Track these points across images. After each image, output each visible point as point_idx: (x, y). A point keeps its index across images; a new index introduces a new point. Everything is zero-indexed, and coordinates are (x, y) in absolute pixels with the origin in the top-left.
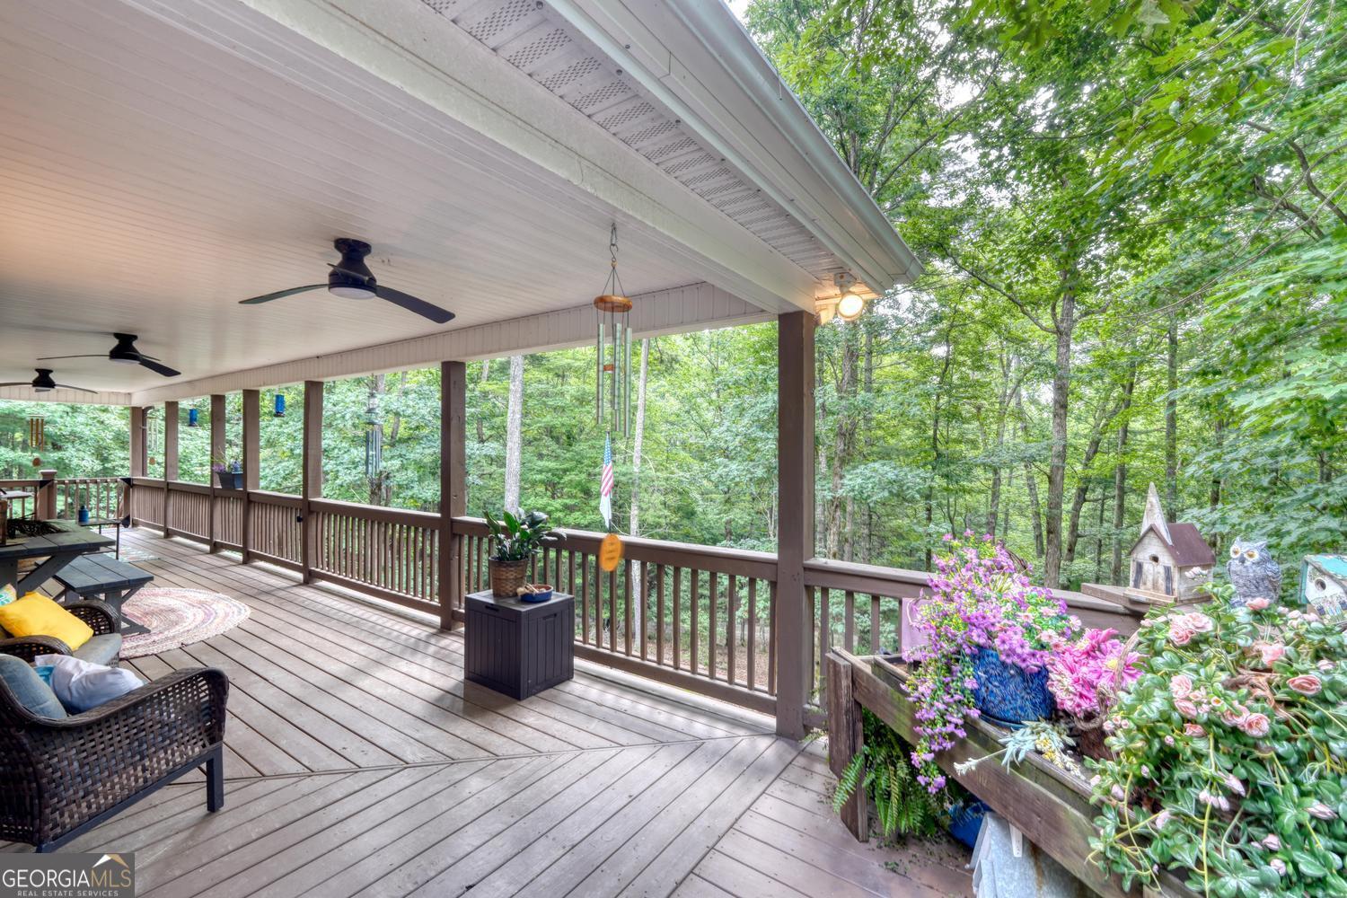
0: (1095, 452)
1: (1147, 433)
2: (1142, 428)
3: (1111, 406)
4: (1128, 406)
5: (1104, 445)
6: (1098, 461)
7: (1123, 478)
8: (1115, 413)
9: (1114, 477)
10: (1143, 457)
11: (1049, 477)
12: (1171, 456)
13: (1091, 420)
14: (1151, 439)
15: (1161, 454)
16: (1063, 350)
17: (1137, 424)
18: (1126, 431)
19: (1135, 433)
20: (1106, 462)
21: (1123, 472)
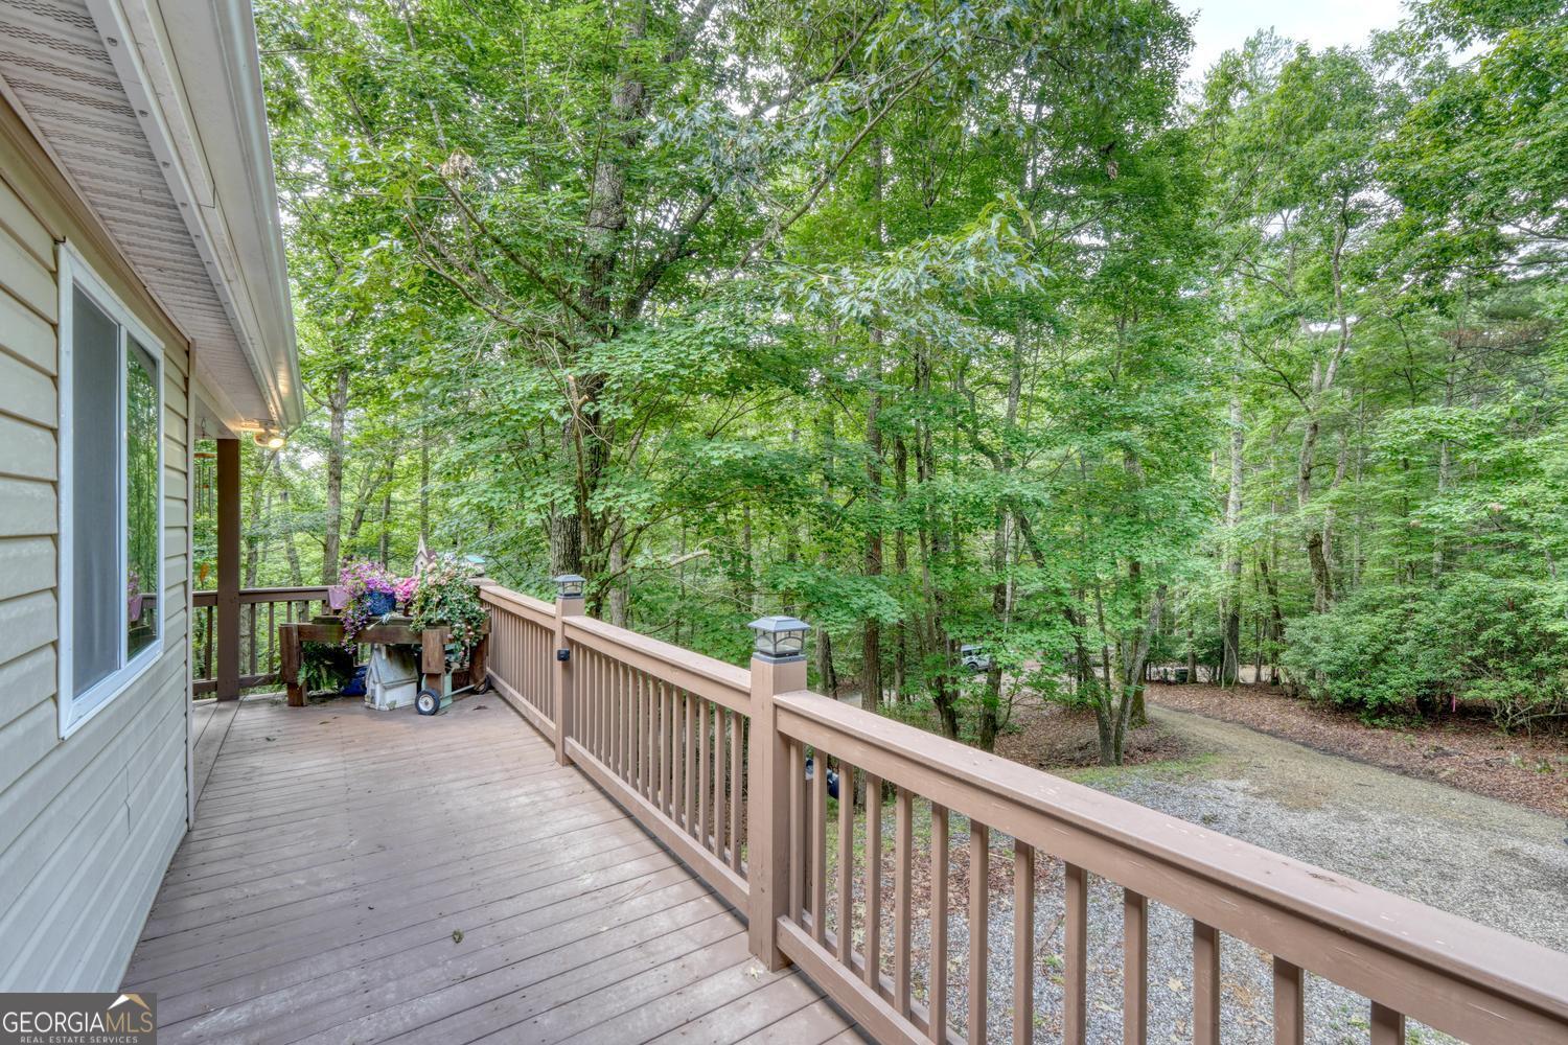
0: (360, 521)
1: (405, 503)
2: (401, 498)
3: (374, 477)
4: (390, 479)
5: (368, 515)
6: (363, 530)
7: (387, 544)
8: (378, 483)
9: (378, 545)
10: (403, 526)
11: (325, 546)
12: (424, 524)
13: (357, 490)
14: (409, 509)
15: (417, 522)
16: (337, 425)
17: (397, 495)
18: (389, 501)
19: (395, 503)
20: (370, 531)
21: (386, 537)
